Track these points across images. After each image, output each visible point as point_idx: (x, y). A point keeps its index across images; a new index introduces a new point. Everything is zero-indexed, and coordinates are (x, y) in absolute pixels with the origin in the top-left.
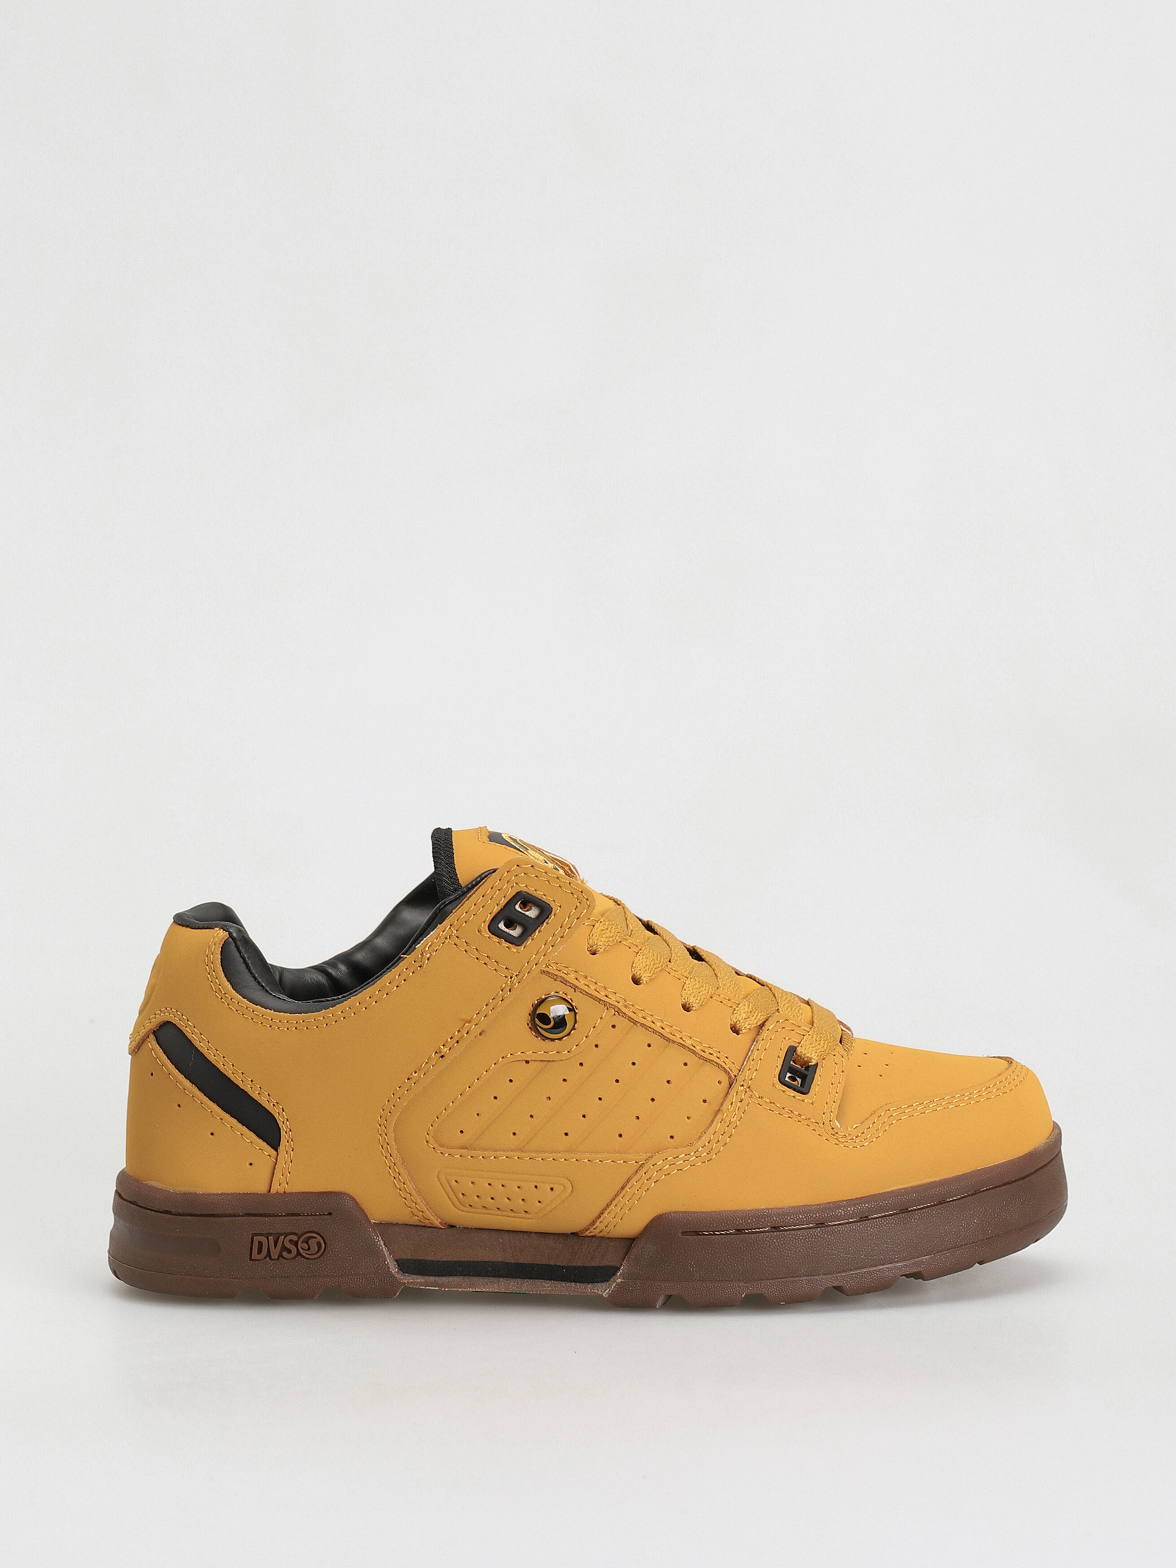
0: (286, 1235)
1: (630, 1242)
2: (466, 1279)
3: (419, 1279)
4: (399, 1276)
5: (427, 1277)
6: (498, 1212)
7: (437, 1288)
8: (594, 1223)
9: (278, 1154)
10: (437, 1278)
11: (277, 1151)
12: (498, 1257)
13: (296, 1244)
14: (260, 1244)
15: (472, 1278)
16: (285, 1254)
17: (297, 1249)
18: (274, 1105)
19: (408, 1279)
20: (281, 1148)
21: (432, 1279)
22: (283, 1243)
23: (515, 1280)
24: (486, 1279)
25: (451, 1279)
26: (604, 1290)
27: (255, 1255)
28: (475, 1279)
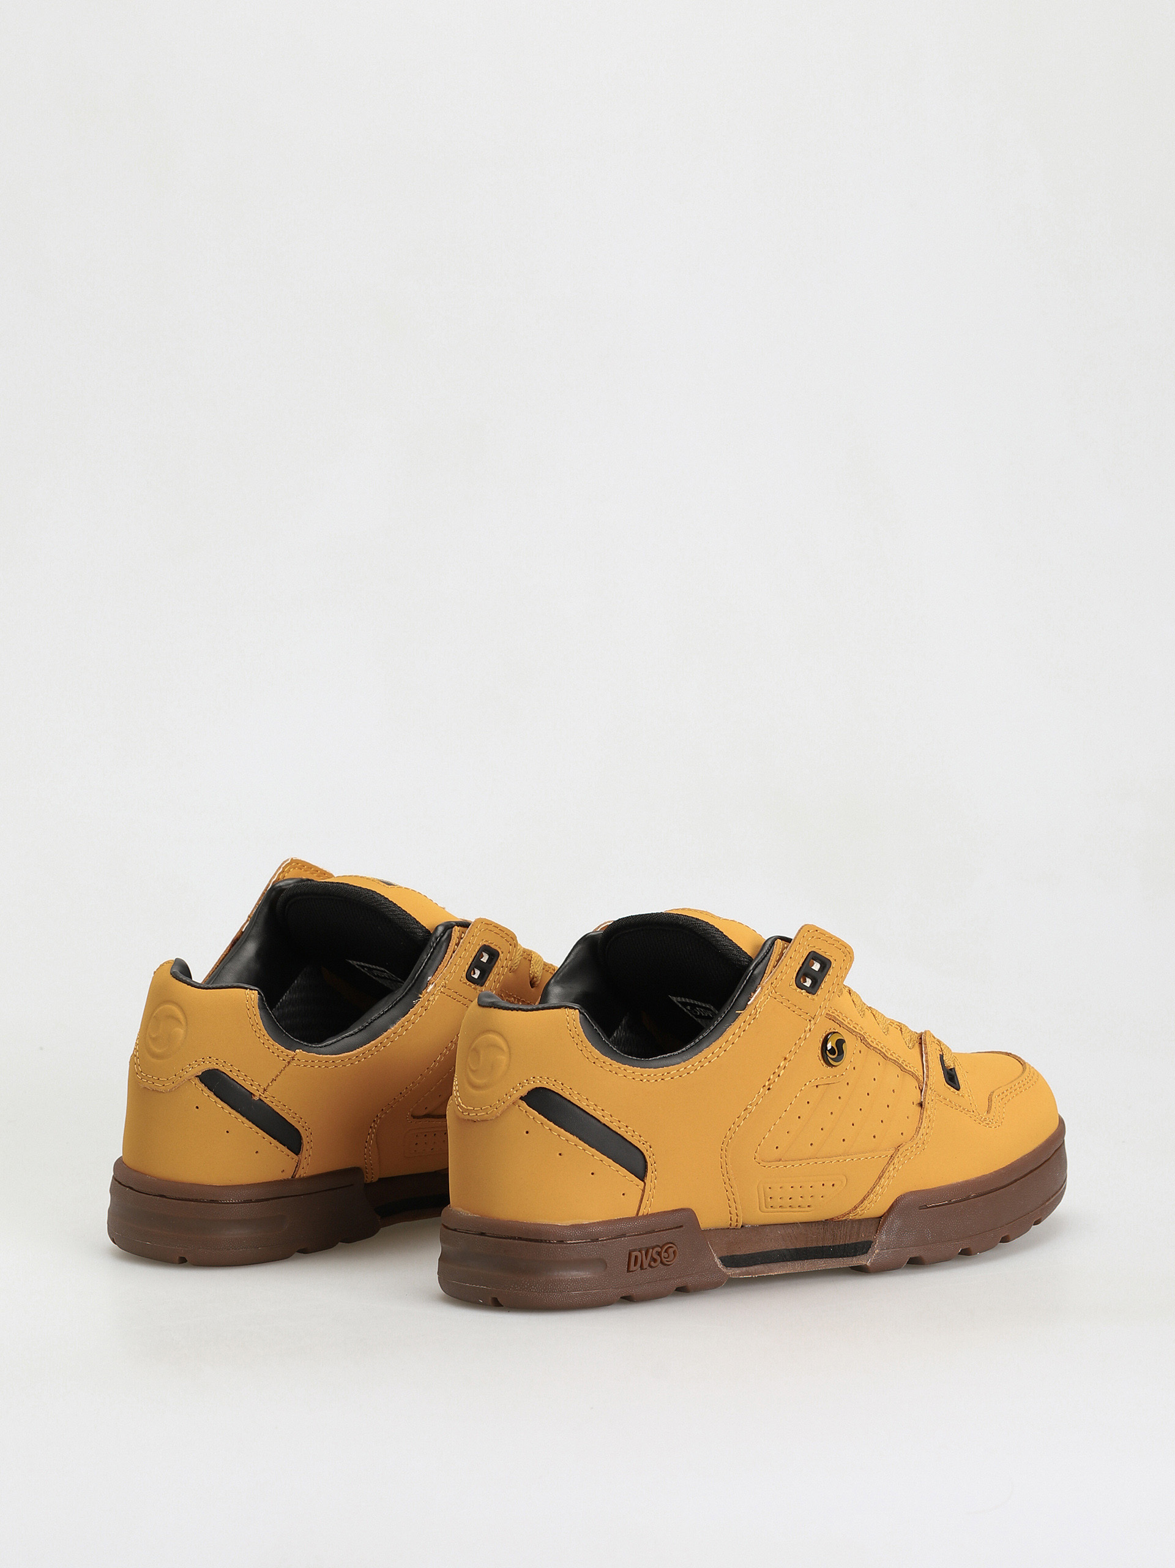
0: (653, 1248)
1: (879, 1221)
2: (766, 1266)
3: (738, 1271)
4: (724, 1270)
5: (741, 1269)
6: (790, 1209)
7: (750, 1276)
8: (856, 1208)
9: (645, 1184)
10: (747, 1268)
11: (643, 1181)
12: (781, 1246)
13: (659, 1254)
14: (636, 1257)
15: (769, 1265)
16: (653, 1264)
17: (661, 1258)
18: (643, 1144)
19: (732, 1272)
20: (648, 1180)
21: (744, 1269)
22: (652, 1256)
23: (798, 1262)
24: (779, 1264)
25: (756, 1267)
26: (865, 1260)
27: (632, 1268)
28: (771, 1265)
